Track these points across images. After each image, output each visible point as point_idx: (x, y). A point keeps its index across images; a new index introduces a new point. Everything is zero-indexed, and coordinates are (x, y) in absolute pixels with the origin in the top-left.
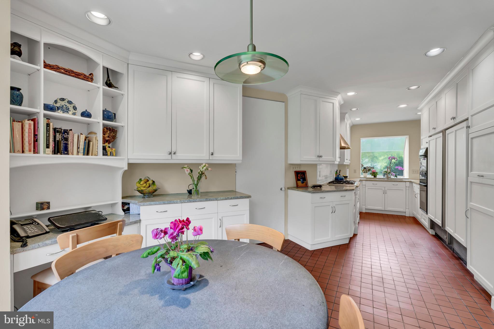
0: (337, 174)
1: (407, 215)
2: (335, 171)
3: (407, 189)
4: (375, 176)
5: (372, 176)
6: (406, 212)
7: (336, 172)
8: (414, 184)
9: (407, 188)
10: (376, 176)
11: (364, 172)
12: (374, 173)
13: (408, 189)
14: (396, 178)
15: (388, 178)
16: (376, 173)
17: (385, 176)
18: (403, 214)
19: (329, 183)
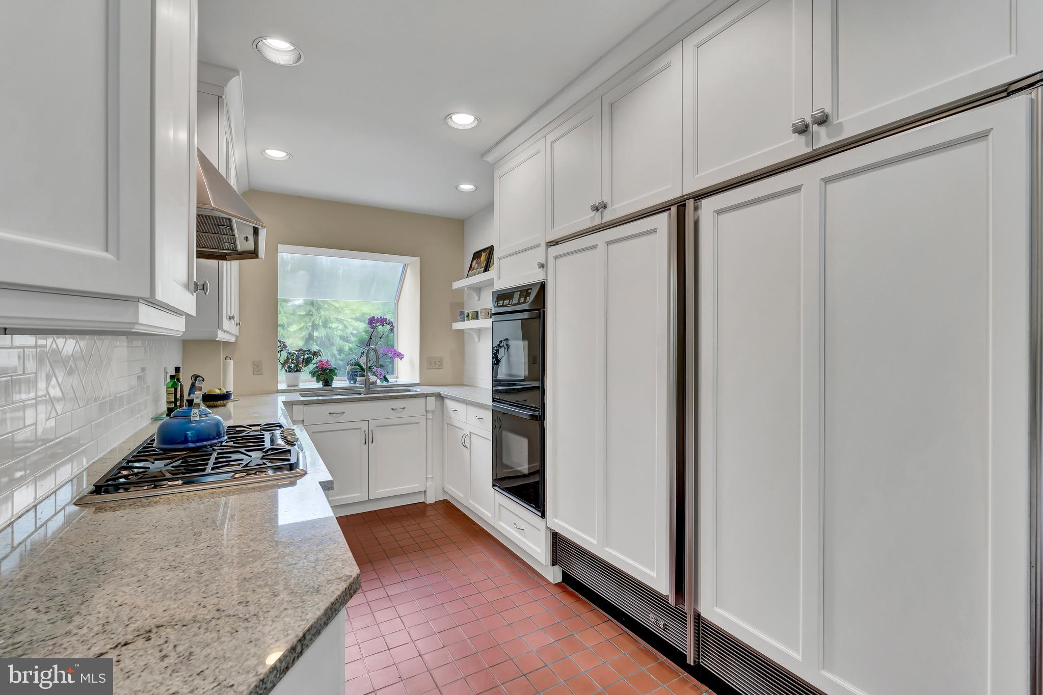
0: (176, 390)
1: (430, 500)
2: (166, 373)
3: (428, 417)
4: (327, 383)
5: (318, 382)
6: (427, 491)
7: (172, 377)
8: (450, 404)
9: (430, 416)
10: (332, 380)
11: (289, 367)
12: (326, 369)
13: (432, 419)
14: (385, 383)
15: (368, 384)
16: (330, 370)
17: (359, 379)
18: (420, 499)
19: (98, 489)
